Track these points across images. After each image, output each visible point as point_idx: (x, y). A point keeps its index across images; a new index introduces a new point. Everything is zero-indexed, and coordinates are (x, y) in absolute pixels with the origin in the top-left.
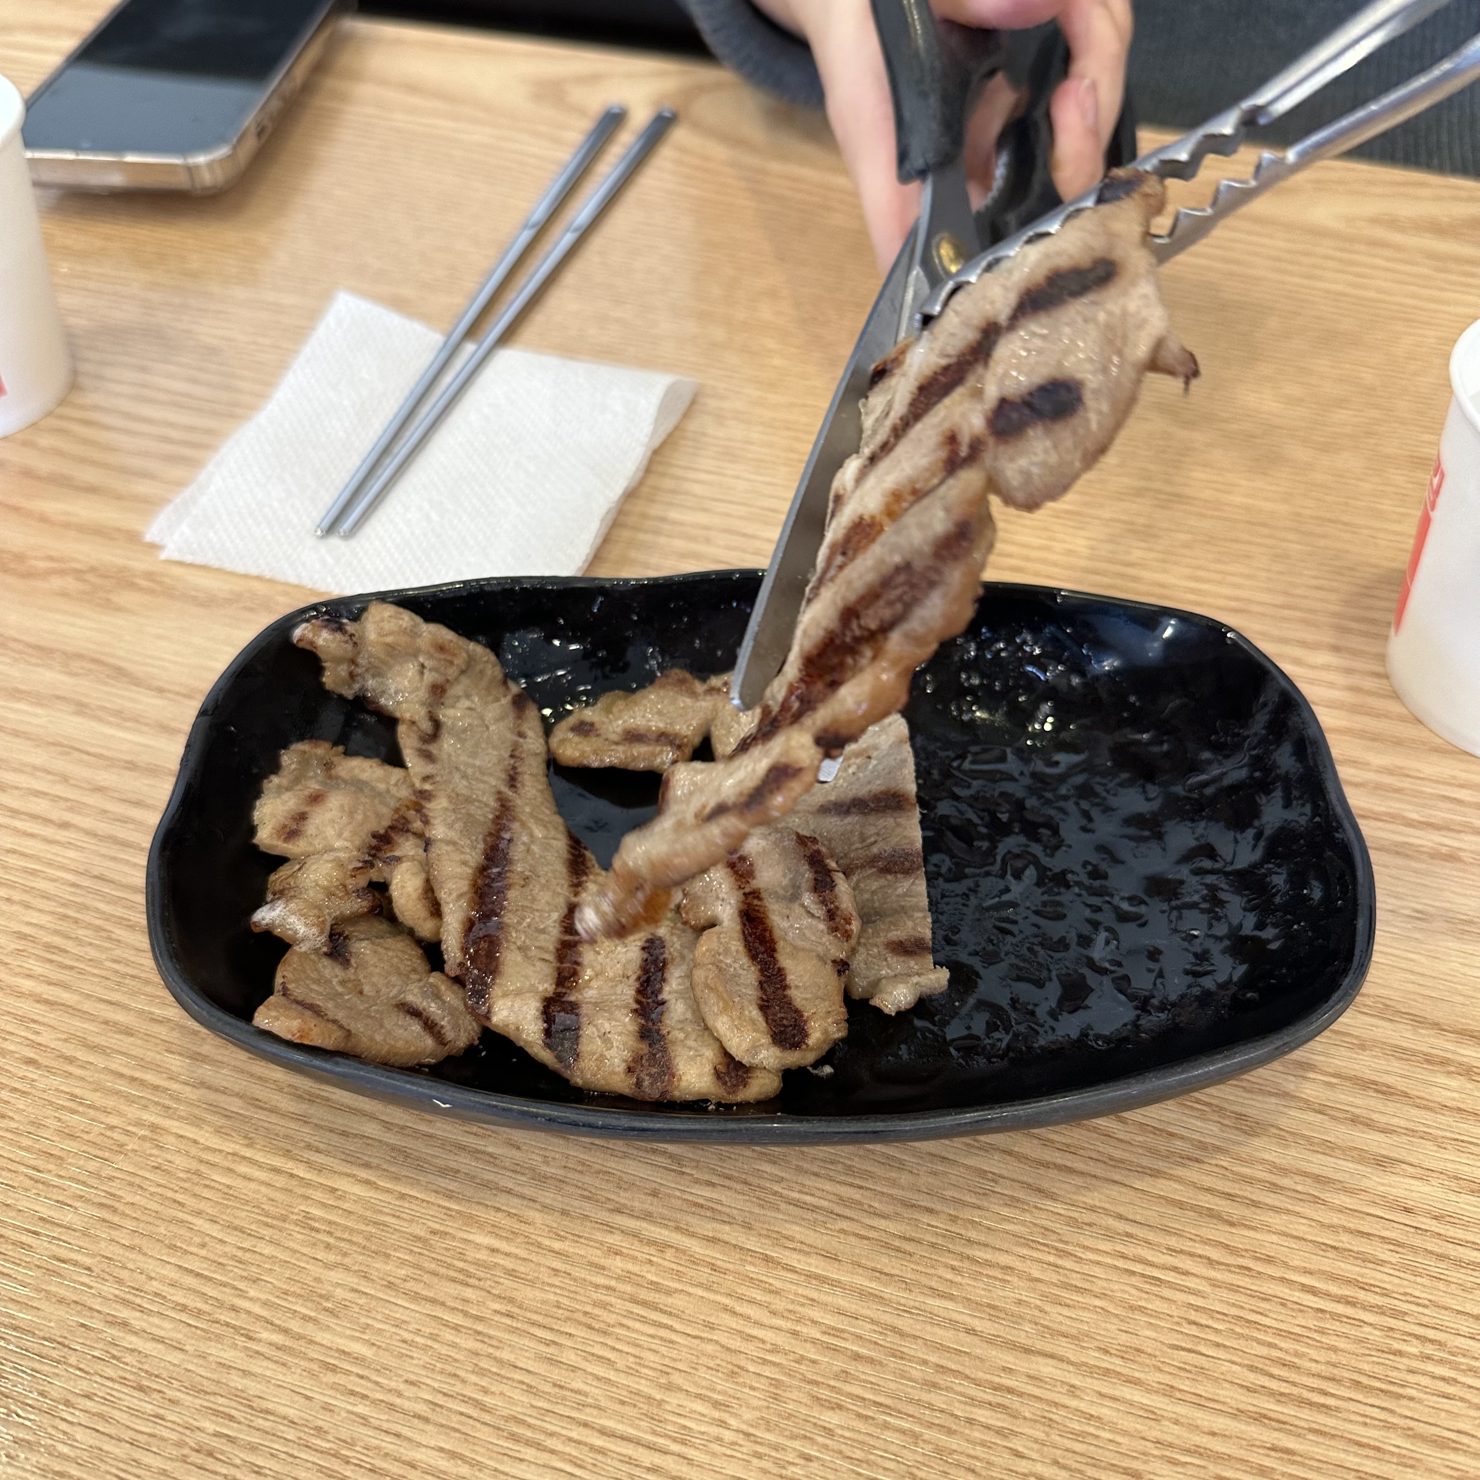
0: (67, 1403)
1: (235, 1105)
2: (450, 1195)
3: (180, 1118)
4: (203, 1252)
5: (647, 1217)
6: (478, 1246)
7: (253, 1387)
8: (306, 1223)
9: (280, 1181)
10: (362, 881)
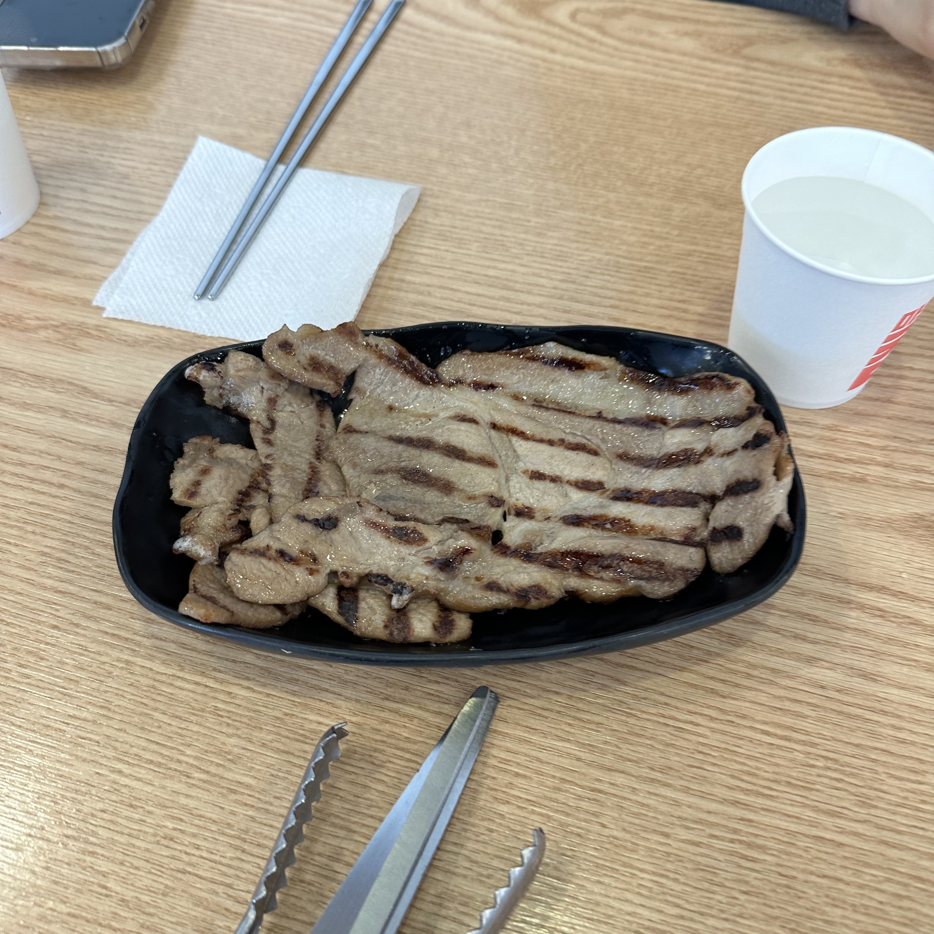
0: (93, 815)
1: (172, 647)
2: (294, 693)
3: (142, 657)
4: (160, 731)
5: (403, 701)
6: (311, 721)
7: (192, 803)
8: (216, 712)
9: (200, 689)
10: (234, 521)
